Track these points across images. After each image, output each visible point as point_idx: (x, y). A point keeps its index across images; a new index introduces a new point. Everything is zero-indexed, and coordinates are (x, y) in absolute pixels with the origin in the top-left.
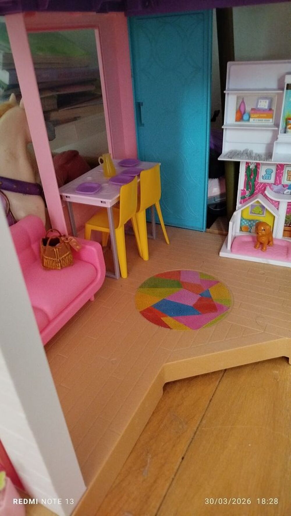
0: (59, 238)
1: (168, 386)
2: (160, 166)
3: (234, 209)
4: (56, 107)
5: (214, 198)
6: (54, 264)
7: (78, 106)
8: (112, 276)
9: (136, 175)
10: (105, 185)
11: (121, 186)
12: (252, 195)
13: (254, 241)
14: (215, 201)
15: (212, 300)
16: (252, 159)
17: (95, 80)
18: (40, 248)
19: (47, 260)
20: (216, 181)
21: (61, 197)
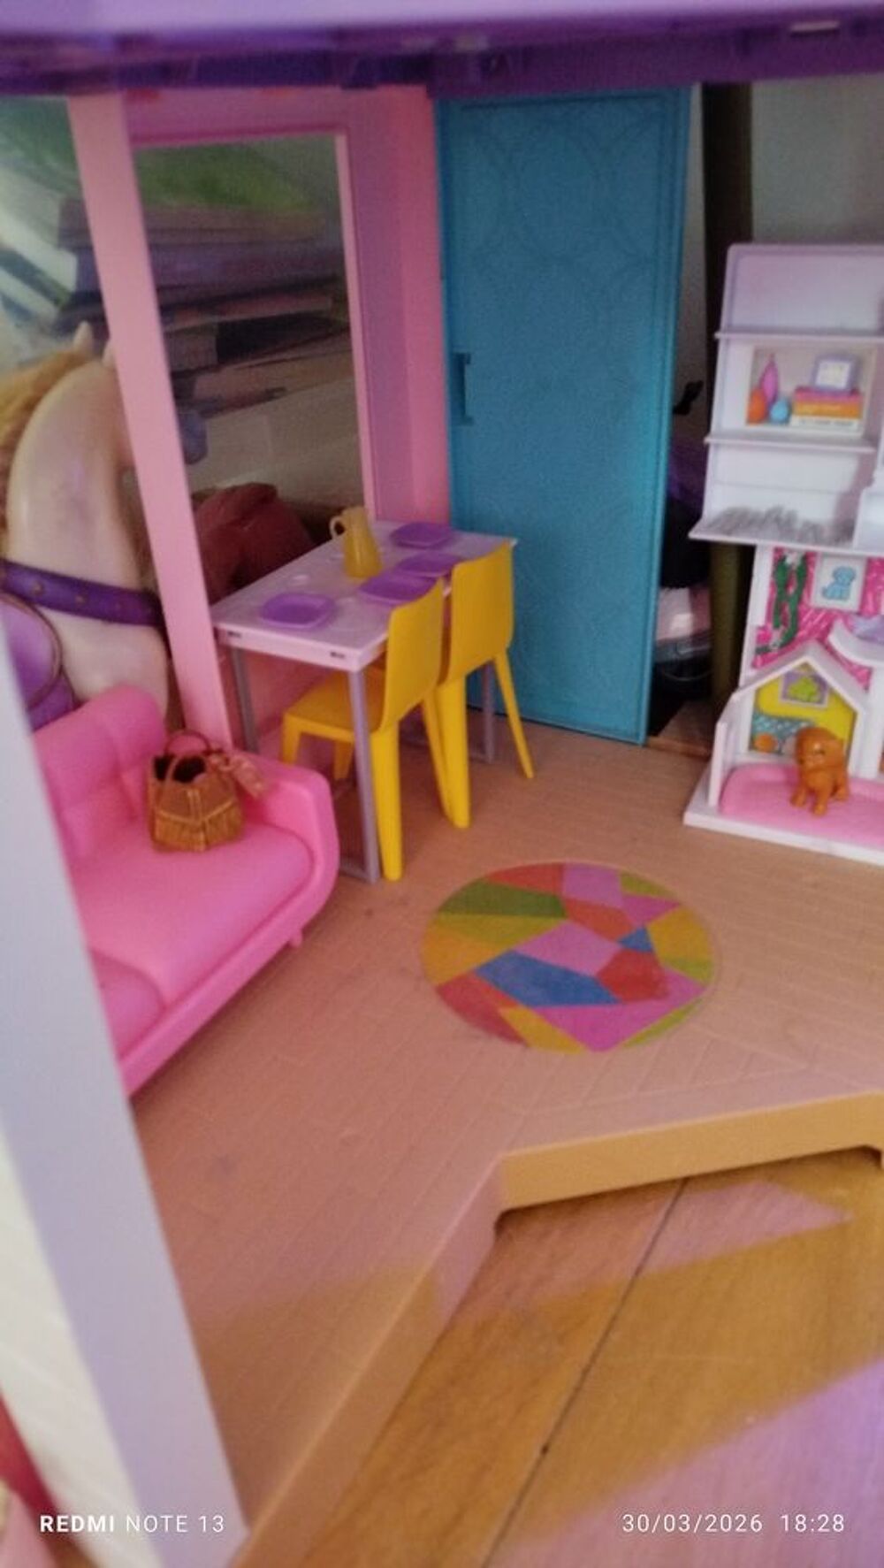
0: (204, 758)
1: (510, 1220)
2: (516, 549)
3: (734, 685)
4: (212, 359)
5: (675, 644)
6: (186, 834)
7: (276, 357)
8: (358, 872)
9: (439, 575)
10: (349, 602)
11: (393, 606)
12: (789, 643)
13: (789, 783)
14: (678, 654)
15: (655, 963)
16: (791, 539)
17: (330, 282)
18: (145, 784)
19: (167, 819)
20: (681, 596)
21: (217, 633)
